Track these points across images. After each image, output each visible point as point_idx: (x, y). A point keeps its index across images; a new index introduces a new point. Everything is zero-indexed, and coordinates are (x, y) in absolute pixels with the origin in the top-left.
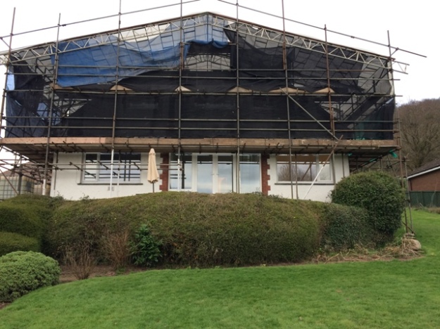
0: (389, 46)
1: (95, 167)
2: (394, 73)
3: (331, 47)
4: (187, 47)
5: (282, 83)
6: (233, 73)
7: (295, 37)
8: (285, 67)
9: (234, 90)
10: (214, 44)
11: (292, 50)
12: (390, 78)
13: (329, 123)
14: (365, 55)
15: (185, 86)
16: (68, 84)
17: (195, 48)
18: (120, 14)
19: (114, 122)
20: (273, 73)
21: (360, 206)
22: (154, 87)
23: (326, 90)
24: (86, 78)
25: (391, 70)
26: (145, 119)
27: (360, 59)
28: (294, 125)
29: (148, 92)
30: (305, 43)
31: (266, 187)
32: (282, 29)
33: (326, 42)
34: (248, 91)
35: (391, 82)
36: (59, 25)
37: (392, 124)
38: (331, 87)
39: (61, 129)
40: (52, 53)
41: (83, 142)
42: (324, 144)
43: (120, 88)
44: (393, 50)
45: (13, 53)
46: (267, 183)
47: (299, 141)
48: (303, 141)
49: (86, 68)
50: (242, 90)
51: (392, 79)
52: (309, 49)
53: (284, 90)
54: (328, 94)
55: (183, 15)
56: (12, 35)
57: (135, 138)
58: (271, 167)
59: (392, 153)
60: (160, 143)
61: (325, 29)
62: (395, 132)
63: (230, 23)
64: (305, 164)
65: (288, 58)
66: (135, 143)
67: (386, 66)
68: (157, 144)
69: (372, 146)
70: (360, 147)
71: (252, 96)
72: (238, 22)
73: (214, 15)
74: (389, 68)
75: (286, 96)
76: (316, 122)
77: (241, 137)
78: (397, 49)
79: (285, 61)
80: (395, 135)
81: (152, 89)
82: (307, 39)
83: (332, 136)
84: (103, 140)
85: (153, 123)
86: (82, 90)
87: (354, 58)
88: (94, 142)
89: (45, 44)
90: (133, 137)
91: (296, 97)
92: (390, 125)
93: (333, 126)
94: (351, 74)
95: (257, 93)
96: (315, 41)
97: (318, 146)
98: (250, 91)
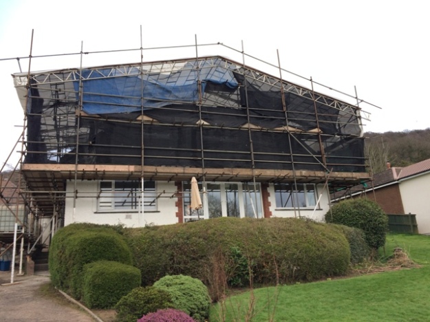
0: (356, 98)
1: (110, 195)
2: (362, 119)
3: (317, 95)
4: (204, 85)
5: (284, 123)
6: (244, 111)
7: (289, 84)
8: (285, 109)
9: (246, 126)
10: (228, 84)
11: (288, 95)
12: (359, 123)
13: (321, 157)
14: (341, 103)
15: (204, 119)
16: (93, 111)
17: (211, 86)
18: (141, 48)
19: (143, 151)
20: (275, 114)
21: (358, 227)
22: (177, 119)
23: (316, 130)
24: (111, 106)
25: (360, 117)
26: (170, 148)
27: (337, 107)
28: (296, 158)
29: (172, 123)
30: (297, 90)
31: (267, 213)
32: (279, 77)
33: (312, 91)
34: (257, 127)
35: (360, 126)
36: (82, 53)
37: (364, 160)
38: (320, 128)
39: (89, 156)
40: (75, 80)
41: (112, 170)
42: (319, 175)
43: (146, 118)
44: (359, 101)
45: (32, 75)
46: (268, 209)
47: (301, 173)
48: (304, 173)
49: (111, 96)
50: (252, 126)
51: (361, 124)
52: (300, 95)
53: (286, 128)
54: (318, 133)
55: (199, 56)
56: (30, 56)
57: (163, 167)
58: (271, 194)
59: (363, 183)
60: (186, 171)
61: (311, 80)
62: (367, 166)
63: (238, 67)
64: (287, 192)
65: (286, 102)
66: (162, 171)
67: (355, 113)
68: (184, 173)
69: (353, 178)
70: (345, 178)
71: (261, 132)
72: (244, 67)
73: (224, 59)
74: (358, 115)
75: (288, 133)
76: (312, 157)
77: (255, 168)
78: (362, 101)
79: (284, 104)
80: (367, 169)
81: (176, 121)
82: (299, 87)
83: (325, 169)
84: (132, 168)
85: (178, 153)
86: (108, 118)
87: (333, 105)
88: (123, 170)
89: (67, 70)
90: (160, 165)
91: (295, 134)
92: (362, 161)
93: (324, 160)
94: (331, 118)
95: (265, 129)
96: (304, 89)
97: (315, 177)
98: (259, 127)
